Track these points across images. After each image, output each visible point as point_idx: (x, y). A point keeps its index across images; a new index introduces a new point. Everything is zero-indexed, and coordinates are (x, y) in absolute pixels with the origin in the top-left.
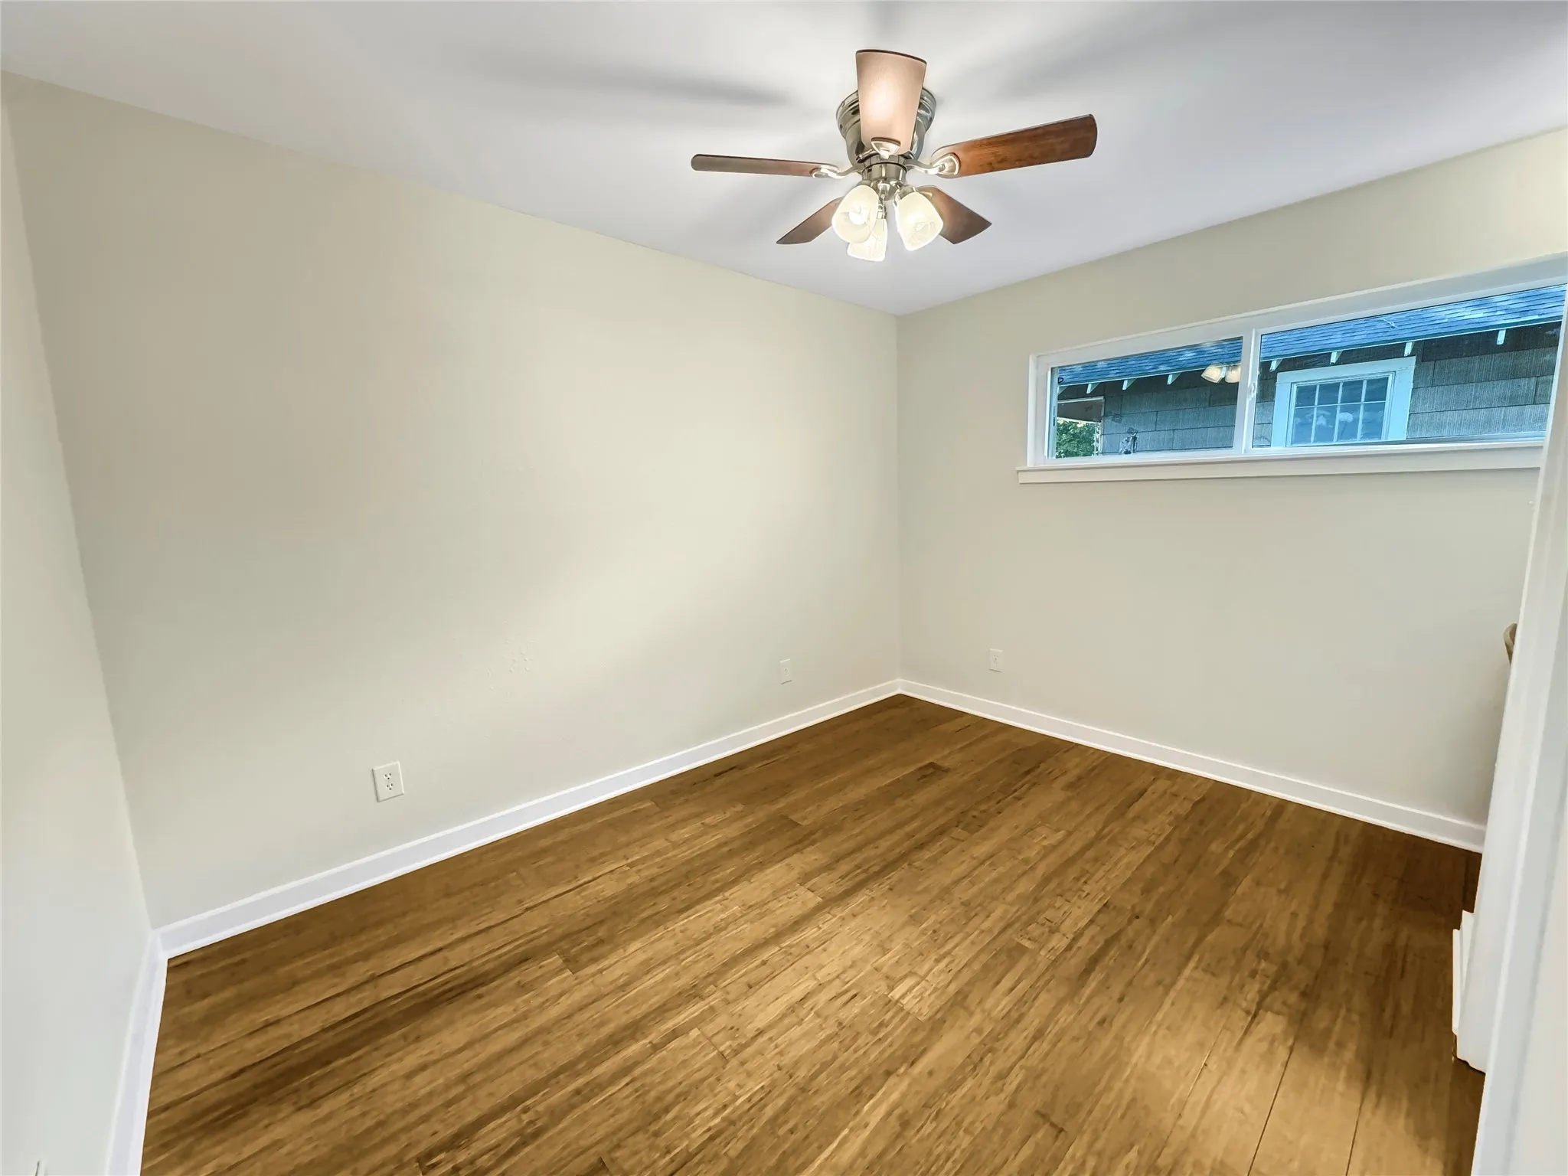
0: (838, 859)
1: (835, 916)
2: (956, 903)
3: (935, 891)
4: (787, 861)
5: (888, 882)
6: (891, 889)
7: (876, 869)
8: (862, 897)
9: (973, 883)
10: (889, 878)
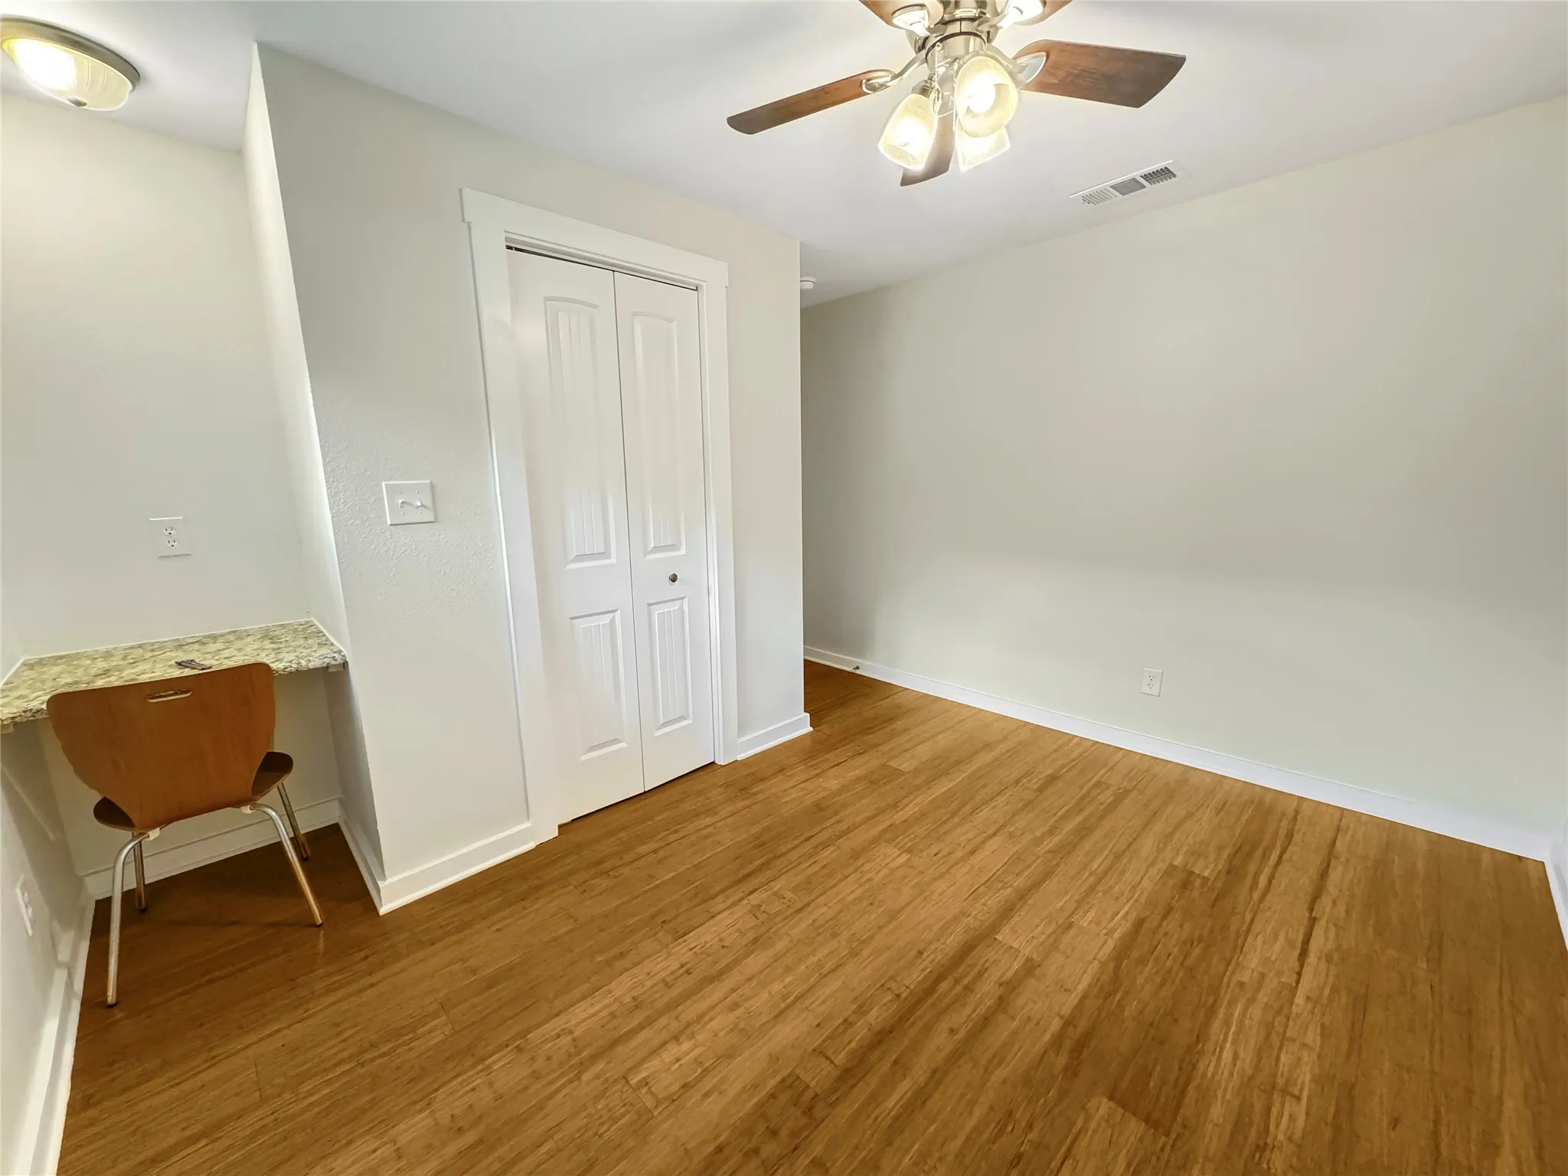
0: (1002, 1004)
1: (975, 917)
2: (845, 935)
3: (866, 952)
4: (1072, 1000)
5: (924, 964)
6: (921, 953)
7: (944, 986)
8: (953, 941)
9: (820, 964)
10: (924, 970)
